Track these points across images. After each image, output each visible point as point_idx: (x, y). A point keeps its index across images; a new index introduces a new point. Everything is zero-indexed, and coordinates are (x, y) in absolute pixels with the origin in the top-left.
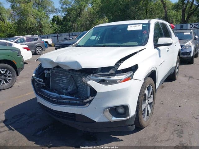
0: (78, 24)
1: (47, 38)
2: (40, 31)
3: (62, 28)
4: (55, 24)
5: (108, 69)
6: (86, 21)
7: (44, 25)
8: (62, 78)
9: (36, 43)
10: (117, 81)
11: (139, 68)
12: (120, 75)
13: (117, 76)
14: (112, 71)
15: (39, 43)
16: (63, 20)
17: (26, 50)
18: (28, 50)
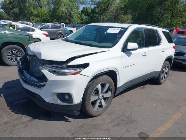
0: (103, 17)
1: (73, 27)
2: (70, 20)
3: (89, 19)
4: (83, 15)
5: (62, 63)
6: (112, 16)
7: (73, 15)
8: (39, 65)
9: (59, 31)
10: (67, 74)
11: (89, 66)
12: (69, 69)
13: (67, 69)
14: (64, 65)
15: (62, 31)
16: (91, 12)
17: (46, 36)
18: (47, 36)
